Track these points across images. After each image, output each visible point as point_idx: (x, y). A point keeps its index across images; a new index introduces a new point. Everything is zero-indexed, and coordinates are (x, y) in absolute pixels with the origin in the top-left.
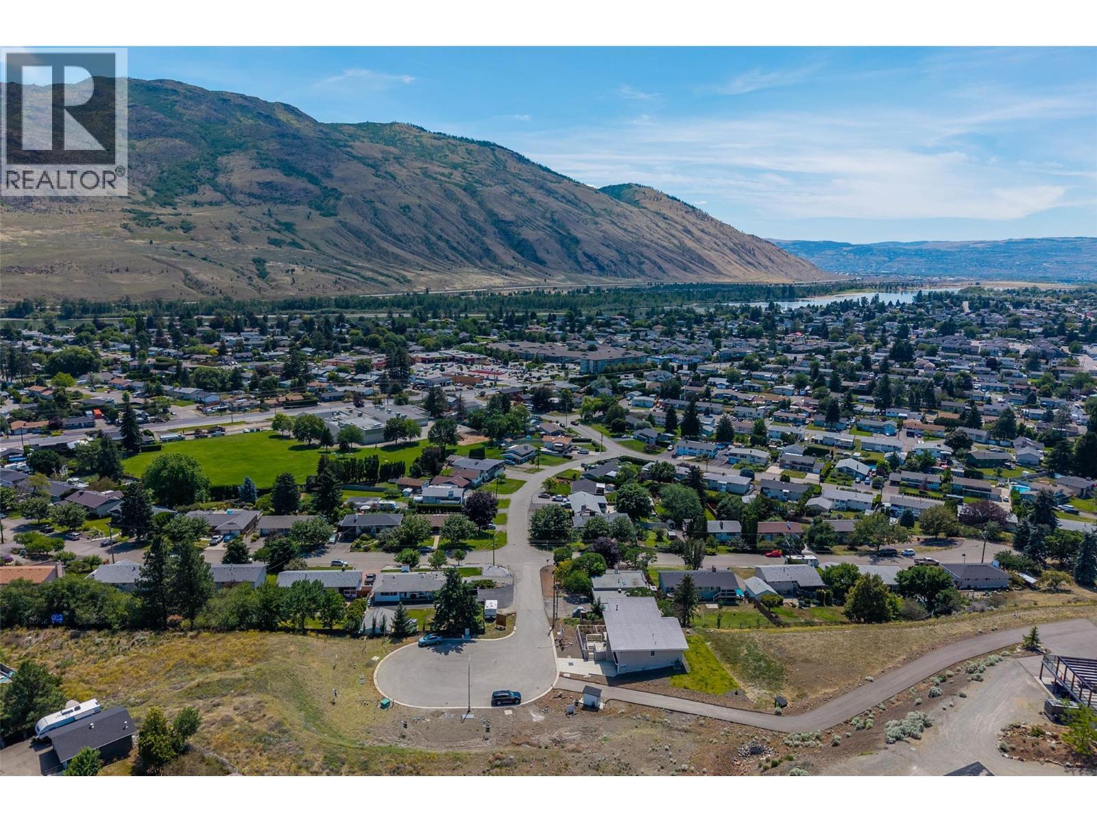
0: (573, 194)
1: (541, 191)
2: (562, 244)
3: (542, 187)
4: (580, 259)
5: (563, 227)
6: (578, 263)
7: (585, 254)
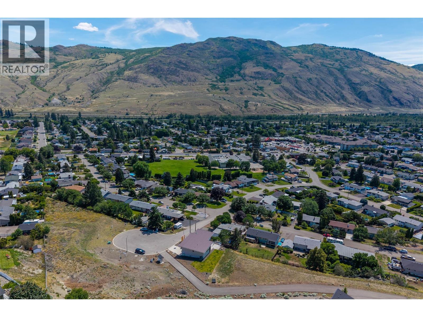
0: (395, 70)
1: (377, 69)
2: (382, 92)
3: (378, 67)
4: (390, 100)
5: (385, 85)
6: (389, 101)
7: (394, 98)
